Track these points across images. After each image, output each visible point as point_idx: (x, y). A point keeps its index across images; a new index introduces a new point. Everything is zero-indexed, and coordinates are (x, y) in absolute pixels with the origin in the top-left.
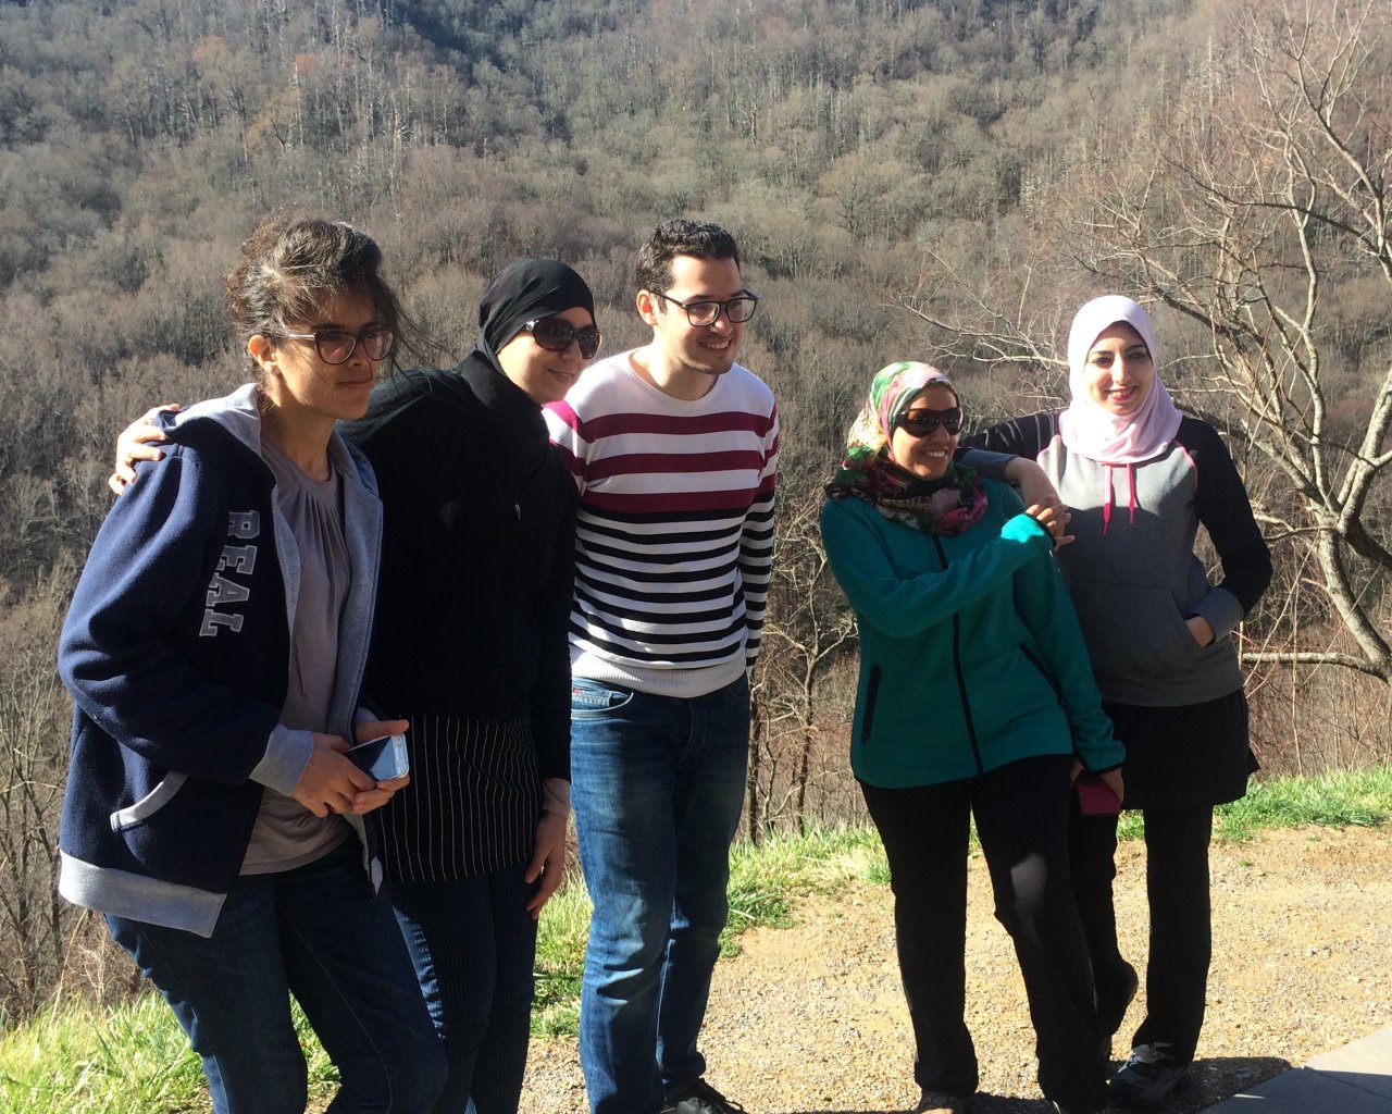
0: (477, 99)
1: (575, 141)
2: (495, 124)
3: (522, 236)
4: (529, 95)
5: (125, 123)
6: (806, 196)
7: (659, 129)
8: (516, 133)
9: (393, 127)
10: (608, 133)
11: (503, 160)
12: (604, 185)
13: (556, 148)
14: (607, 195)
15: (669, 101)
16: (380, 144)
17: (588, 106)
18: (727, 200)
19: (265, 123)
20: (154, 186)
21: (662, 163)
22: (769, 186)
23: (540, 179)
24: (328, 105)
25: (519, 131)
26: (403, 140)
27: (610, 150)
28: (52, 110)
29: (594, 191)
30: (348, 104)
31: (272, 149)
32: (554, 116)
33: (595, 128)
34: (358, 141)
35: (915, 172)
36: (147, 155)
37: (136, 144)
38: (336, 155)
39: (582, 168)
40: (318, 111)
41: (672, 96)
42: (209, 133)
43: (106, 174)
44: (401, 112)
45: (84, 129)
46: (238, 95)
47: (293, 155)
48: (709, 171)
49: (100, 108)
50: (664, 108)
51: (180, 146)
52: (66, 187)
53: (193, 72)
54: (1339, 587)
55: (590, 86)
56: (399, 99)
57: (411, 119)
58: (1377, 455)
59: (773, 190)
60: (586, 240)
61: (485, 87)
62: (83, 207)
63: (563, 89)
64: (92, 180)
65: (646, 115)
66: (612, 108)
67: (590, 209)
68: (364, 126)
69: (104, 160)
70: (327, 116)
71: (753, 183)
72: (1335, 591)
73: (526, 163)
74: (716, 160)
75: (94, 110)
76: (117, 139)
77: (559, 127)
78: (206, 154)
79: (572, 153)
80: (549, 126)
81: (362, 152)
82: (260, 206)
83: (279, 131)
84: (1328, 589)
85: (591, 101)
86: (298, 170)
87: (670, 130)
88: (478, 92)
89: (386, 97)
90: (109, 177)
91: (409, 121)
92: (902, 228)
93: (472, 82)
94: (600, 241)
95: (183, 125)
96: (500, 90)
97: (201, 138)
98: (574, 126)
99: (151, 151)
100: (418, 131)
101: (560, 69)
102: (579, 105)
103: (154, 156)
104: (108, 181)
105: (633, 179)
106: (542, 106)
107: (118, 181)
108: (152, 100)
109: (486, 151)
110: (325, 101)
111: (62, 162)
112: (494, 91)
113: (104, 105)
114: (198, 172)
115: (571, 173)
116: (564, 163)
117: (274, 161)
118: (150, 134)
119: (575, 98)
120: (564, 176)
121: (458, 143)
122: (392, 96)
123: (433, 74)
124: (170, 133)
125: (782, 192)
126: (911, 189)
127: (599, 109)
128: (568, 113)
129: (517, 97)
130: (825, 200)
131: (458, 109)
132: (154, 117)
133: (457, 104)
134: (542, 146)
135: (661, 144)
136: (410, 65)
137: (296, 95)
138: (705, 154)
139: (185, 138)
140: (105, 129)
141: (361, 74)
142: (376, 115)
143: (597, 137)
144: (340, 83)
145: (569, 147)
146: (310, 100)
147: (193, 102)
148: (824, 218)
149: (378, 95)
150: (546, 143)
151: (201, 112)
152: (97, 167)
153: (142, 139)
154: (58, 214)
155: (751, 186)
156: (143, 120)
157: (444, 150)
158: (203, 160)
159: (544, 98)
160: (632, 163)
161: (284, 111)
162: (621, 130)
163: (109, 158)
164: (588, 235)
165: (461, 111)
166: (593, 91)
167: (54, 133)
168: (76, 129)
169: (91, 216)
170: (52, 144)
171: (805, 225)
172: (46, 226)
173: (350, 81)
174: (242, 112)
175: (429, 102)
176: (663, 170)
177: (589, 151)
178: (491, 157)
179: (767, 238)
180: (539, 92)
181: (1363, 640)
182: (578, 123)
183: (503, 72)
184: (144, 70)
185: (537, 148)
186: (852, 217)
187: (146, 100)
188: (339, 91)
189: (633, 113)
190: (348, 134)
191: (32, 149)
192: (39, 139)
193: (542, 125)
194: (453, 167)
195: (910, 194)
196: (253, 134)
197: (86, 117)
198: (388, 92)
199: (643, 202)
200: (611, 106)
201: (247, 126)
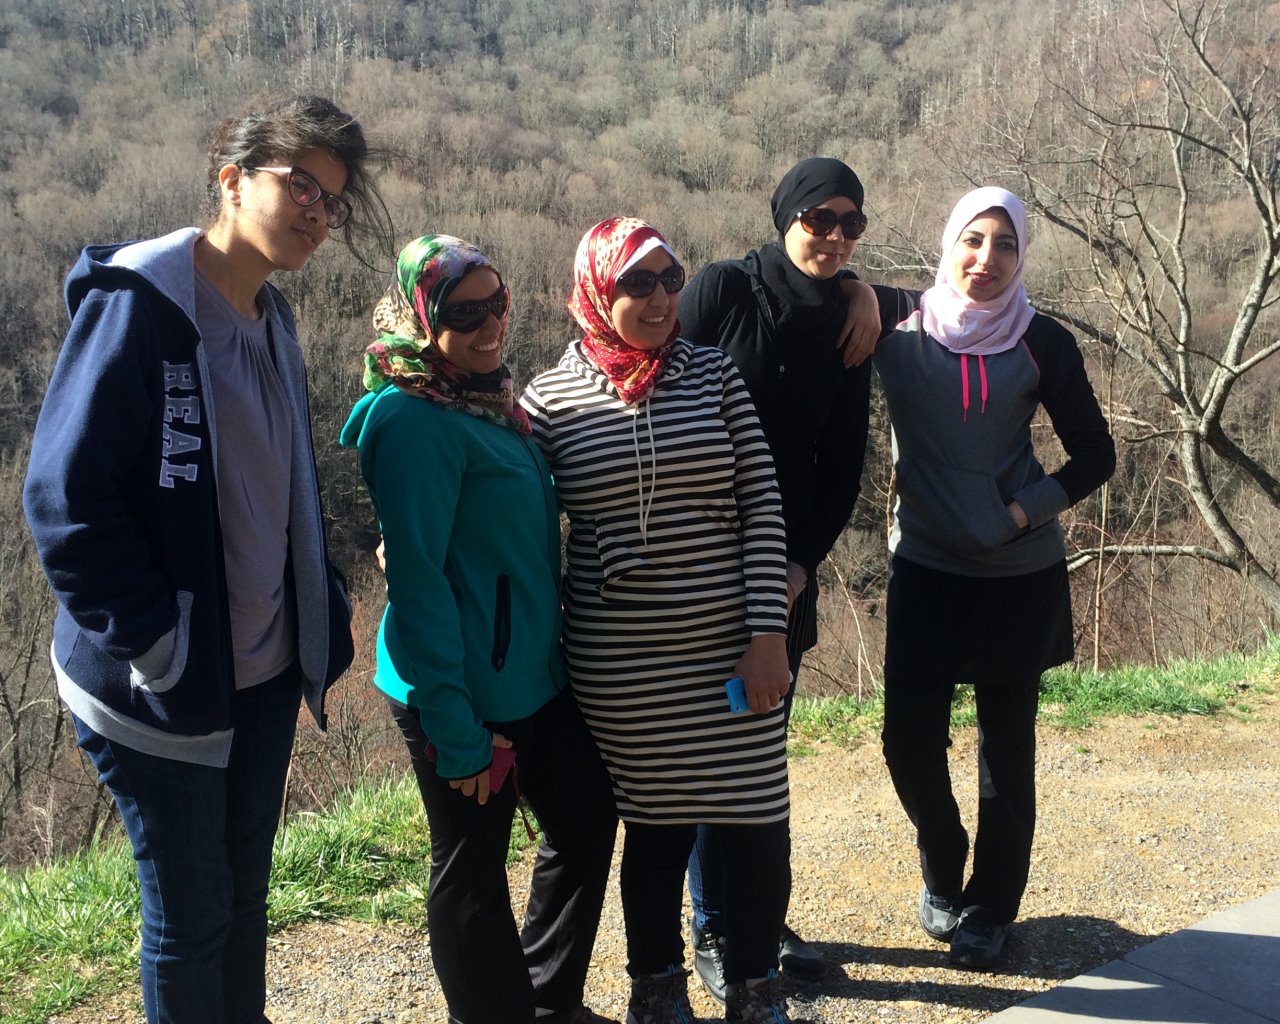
0: (414, 15)
1: (507, 58)
3: (457, 146)
4: (464, 13)
5: (83, 32)
6: (721, 113)
7: (584, 47)
8: (451, 49)
9: (336, 40)
10: (537, 50)
11: (439, 74)
12: (533, 100)
13: (489, 63)
14: (535, 109)
15: (594, 21)
16: (323, 56)
17: (519, 25)
18: (648, 116)
19: (215, 33)
20: (110, 92)
21: (587, 80)
22: (687, 103)
23: (474, 92)
24: (275, 18)
25: (454, 46)
26: (345, 54)
27: (538, 66)
28: (14, 18)
29: (524, 105)
30: (293, 18)
31: (223, 60)
32: (487, 33)
33: (525, 46)
34: (303, 53)
35: (823, 93)
36: (104, 63)
37: (93, 52)
38: (282, 67)
39: (512, 84)
40: (265, 24)
41: (598, 16)
42: (162, 43)
43: (64, 80)
44: (343, 26)
45: (44, 37)
46: (190, 7)
47: (241, 65)
48: (631, 88)
49: (59, 17)
50: (590, 28)
51: (135, 55)
52: (28, 92)
54: (1199, 485)
55: (521, 5)
56: (341, 14)
57: (353, 33)
58: (1238, 362)
59: (690, 108)
60: (516, 151)
62: (44, 110)
63: (496, 7)
64: (52, 86)
65: (573, 34)
66: (541, 27)
67: (519, 122)
68: (308, 38)
69: (64, 67)
70: (273, 29)
71: (672, 101)
72: (1195, 489)
73: (460, 77)
74: (638, 78)
75: (54, 18)
76: (76, 46)
77: (491, 44)
78: (160, 63)
79: (504, 69)
80: (482, 43)
81: (306, 64)
82: (210, 113)
83: (228, 41)
84: (1189, 487)
85: (522, 19)
86: (246, 79)
87: (596, 48)
88: (416, 8)
89: (329, 11)
90: (68, 83)
91: (350, 35)
92: (811, 146)
94: (530, 152)
95: (138, 34)
96: (436, 7)
97: (154, 47)
98: (506, 43)
99: (107, 60)
100: (359, 45)
102: (511, 22)
103: (110, 64)
104: (66, 86)
105: (561, 94)
106: (475, 24)
107: (76, 87)
108: (108, 10)
109: (423, 65)
110: (272, 15)
111: (24, 68)
112: (431, 8)
113: (63, 14)
114: (152, 79)
115: (503, 88)
116: (495, 78)
117: (223, 71)
118: (106, 42)
119: (507, 16)
120: (496, 90)
121: (396, 57)
124: (125, 42)
125: (699, 110)
126: (818, 108)
127: (529, 28)
128: (500, 31)
129: (453, 14)
130: (739, 118)
131: (397, 24)
132: (111, 26)
133: (395, 20)
134: (475, 61)
135: (587, 62)
137: (244, 8)
138: (628, 73)
139: (139, 47)
140: (64, 37)
142: (320, 29)
143: (527, 54)
145: (501, 63)
146: (257, 13)
147: (147, 13)
148: (737, 135)
149: (321, 9)
150: (480, 59)
151: (154, 22)
152: (56, 73)
153: (99, 47)
154: (21, 117)
155: (671, 103)
156: (100, 29)
157: (384, 64)
158: (157, 68)
159: (478, 15)
160: (560, 80)
161: (233, 23)
162: (550, 48)
163: (68, 65)
164: (518, 146)
165: (400, 27)
166: (524, 11)
167: (17, 40)
168: (36, 37)
169: (52, 120)
170: (14, 50)
171: (720, 141)
172: (9, 128)
174: (194, 23)
175: (369, 17)
176: (589, 86)
177: (520, 67)
178: (427, 71)
179: (684, 154)
180: (473, 10)
181: (1219, 534)
182: (509, 40)
185: (471, 63)
186: (764, 134)
187: (103, 10)
188: (285, 5)
189: (561, 31)
190: (293, 46)
193: (475, 41)
194: (392, 80)
195: (818, 113)
196: (204, 44)
197: (46, 25)
198: (331, 7)
199: (569, 116)
200: (541, 25)
201: (198, 36)
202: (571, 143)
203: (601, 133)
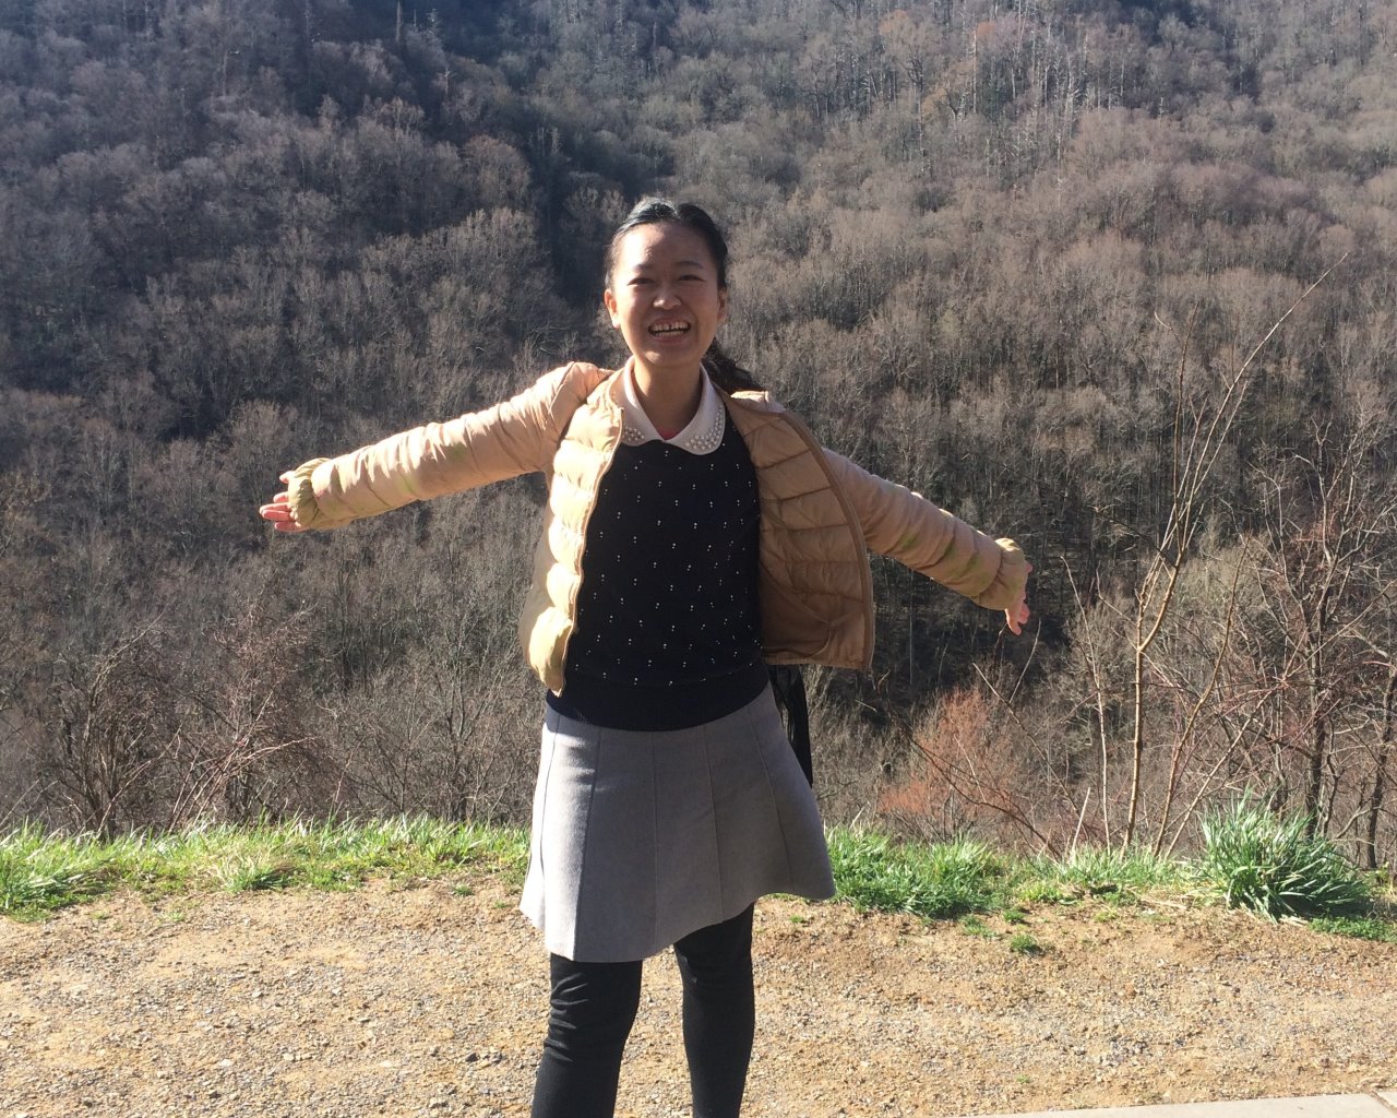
0: (1158, 57)
1: (1264, 96)
2: (1175, 82)
3: (1189, 199)
4: (1217, 50)
5: (812, 100)
7: (1361, 79)
8: (1195, 92)
9: (1066, 91)
10: (1303, 86)
11: (1180, 119)
12: (1290, 142)
13: (1241, 105)
14: (1288, 152)
15: (1378, 48)
16: (1051, 107)
17: (1283, 59)
19: (940, 93)
20: (831, 159)
21: (1361, 115)
23: (1219, 139)
24: (1003, 71)
25: (1201, 88)
26: (1075, 104)
27: (1301, 104)
28: (749, 90)
29: (1278, 148)
30: (1024, 71)
31: (945, 120)
32: (1242, 69)
33: (1288, 82)
34: (1029, 106)
36: (829, 130)
37: (820, 119)
38: (1006, 123)
39: (1267, 126)
40: (993, 78)
41: (1382, 42)
42: (887, 106)
43: (790, 149)
44: (1077, 73)
45: (775, 107)
46: (918, 66)
47: (965, 124)
49: (791, 86)
50: (1371, 56)
51: (859, 120)
52: (754, 163)
53: (878, 47)
55: (1288, 36)
56: (1076, 61)
57: (1085, 82)
60: (1260, 201)
61: (1168, 45)
62: (767, 181)
63: (1257, 41)
64: (778, 154)
65: (1348, 64)
66: (1310, 60)
67: (1270, 168)
68: (1037, 92)
69: (790, 136)
70: (1002, 82)
75: (787, 88)
76: (802, 114)
77: (1247, 83)
78: (882, 126)
79: (1258, 109)
80: (1235, 83)
81: (1031, 120)
82: (928, 174)
83: (953, 98)
85: (1288, 53)
86: (968, 138)
87: (1376, 79)
88: (1160, 50)
89: (1062, 60)
90: (793, 152)
91: (1082, 85)
93: (1157, 40)
94: (1277, 203)
95: (865, 99)
96: (1185, 46)
97: (879, 111)
98: (1265, 80)
99: (832, 126)
100: (1091, 94)
101: (1254, 21)
102: (1274, 57)
103: (835, 131)
104: (792, 156)
105: (1325, 134)
106: (1230, 61)
107: (799, 157)
108: (838, 76)
109: (1161, 111)
110: (1002, 67)
111: (752, 139)
112: (1179, 46)
113: (795, 84)
114: (872, 144)
115: (1253, 132)
116: (1247, 120)
117: (945, 131)
118: (832, 109)
119: (1269, 50)
120: (1246, 134)
121: (1131, 104)
122: (1069, 58)
123: (1115, 35)
124: (852, 107)
127: (1295, 60)
128: (1260, 67)
129: (1204, 52)
131: (1138, 69)
132: (839, 93)
133: (1136, 64)
134: (1224, 103)
135: (1363, 94)
136: (1092, 26)
137: (972, 64)
139: (864, 112)
140: (793, 106)
141: (1039, 38)
142: (1051, 81)
143: (1289, 91)
144: (1019, 48)
145: (1256, 103)
146: (985, 68)
147: (875, 76)
149: (1053, 59)
150: (1229, 99)
151: (882, 86)
152: (782, 142)
153: (826, 115)
154: (744, 188)
156: (829, 96)
157: (1118, 112)
158: (878, 133)
159: (1234, 52)
160: (1328, 118)
161: (960, 80)
162: (1319, 82)
163: (794, 134)
164: (1263, 196)
165: (1140, 71)
166: (1291, 42)
167: (749, 113)
168: (766, 109)
169: (773, 189)
170: (747, 122)
172: (732, 199)
173: (1027, 46)
174: (920, 83)
175: (1106, 63)
176: (1363, 123)
177: (1278, 106)
178: (1166, 117)
180: (1229, 46)
182: (1269, 77)
183: (1191, 27)
184: (833, 47)
185: (1218, 107)
187: (833, 76)
188: (1016, 57)
189: (1334, 63)
190: (1020, 100)
191: (727, 128)
192: (736, 118)
193: (1227, 80)
194: (1124, 129)
196: (928, 105)
197: (779, 96)
198: (1065, 56)
199: (1335, 159)
200: (1309, 57)
201: (923, 97)
202: (1333, 191)
203: (1373, 177)
